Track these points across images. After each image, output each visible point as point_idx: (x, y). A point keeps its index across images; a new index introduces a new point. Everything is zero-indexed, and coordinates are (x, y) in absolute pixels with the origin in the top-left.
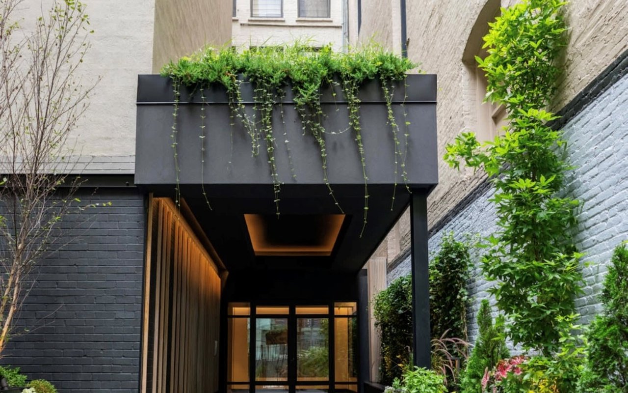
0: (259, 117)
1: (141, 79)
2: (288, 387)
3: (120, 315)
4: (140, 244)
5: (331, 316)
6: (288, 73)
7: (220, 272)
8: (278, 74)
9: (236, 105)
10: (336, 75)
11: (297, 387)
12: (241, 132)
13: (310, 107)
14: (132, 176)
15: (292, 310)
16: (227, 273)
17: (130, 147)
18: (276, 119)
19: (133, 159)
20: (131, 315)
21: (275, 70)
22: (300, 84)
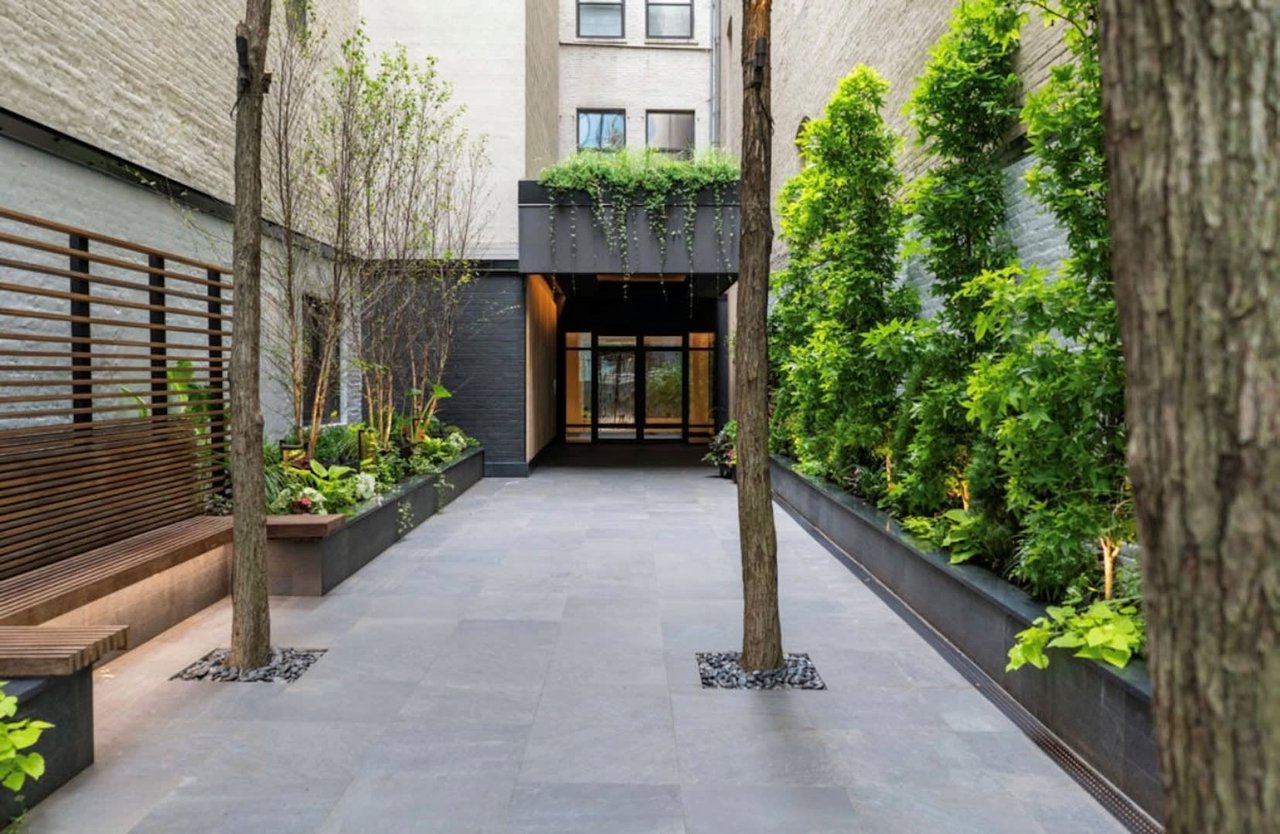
0: (616, 216)
1: (521, 184)
2: (635, 430)
3: (508, 375)
4: (522, 318)
5: (685, 349)
6: (640, 182)
7: (556, 297)
8: (632, 185)
9: (597, 208)
10: (678, 183)
11: (646, 430)
12: (600, 231)
13: (658, 211)
14: (516, 261)
15: (640, 341)
16: (564, 298)
17: (514, 237)
18: (629, 222)
19: (517, 246)
20: (516, 375)
21: (630, 180)
22: (650, 193)
